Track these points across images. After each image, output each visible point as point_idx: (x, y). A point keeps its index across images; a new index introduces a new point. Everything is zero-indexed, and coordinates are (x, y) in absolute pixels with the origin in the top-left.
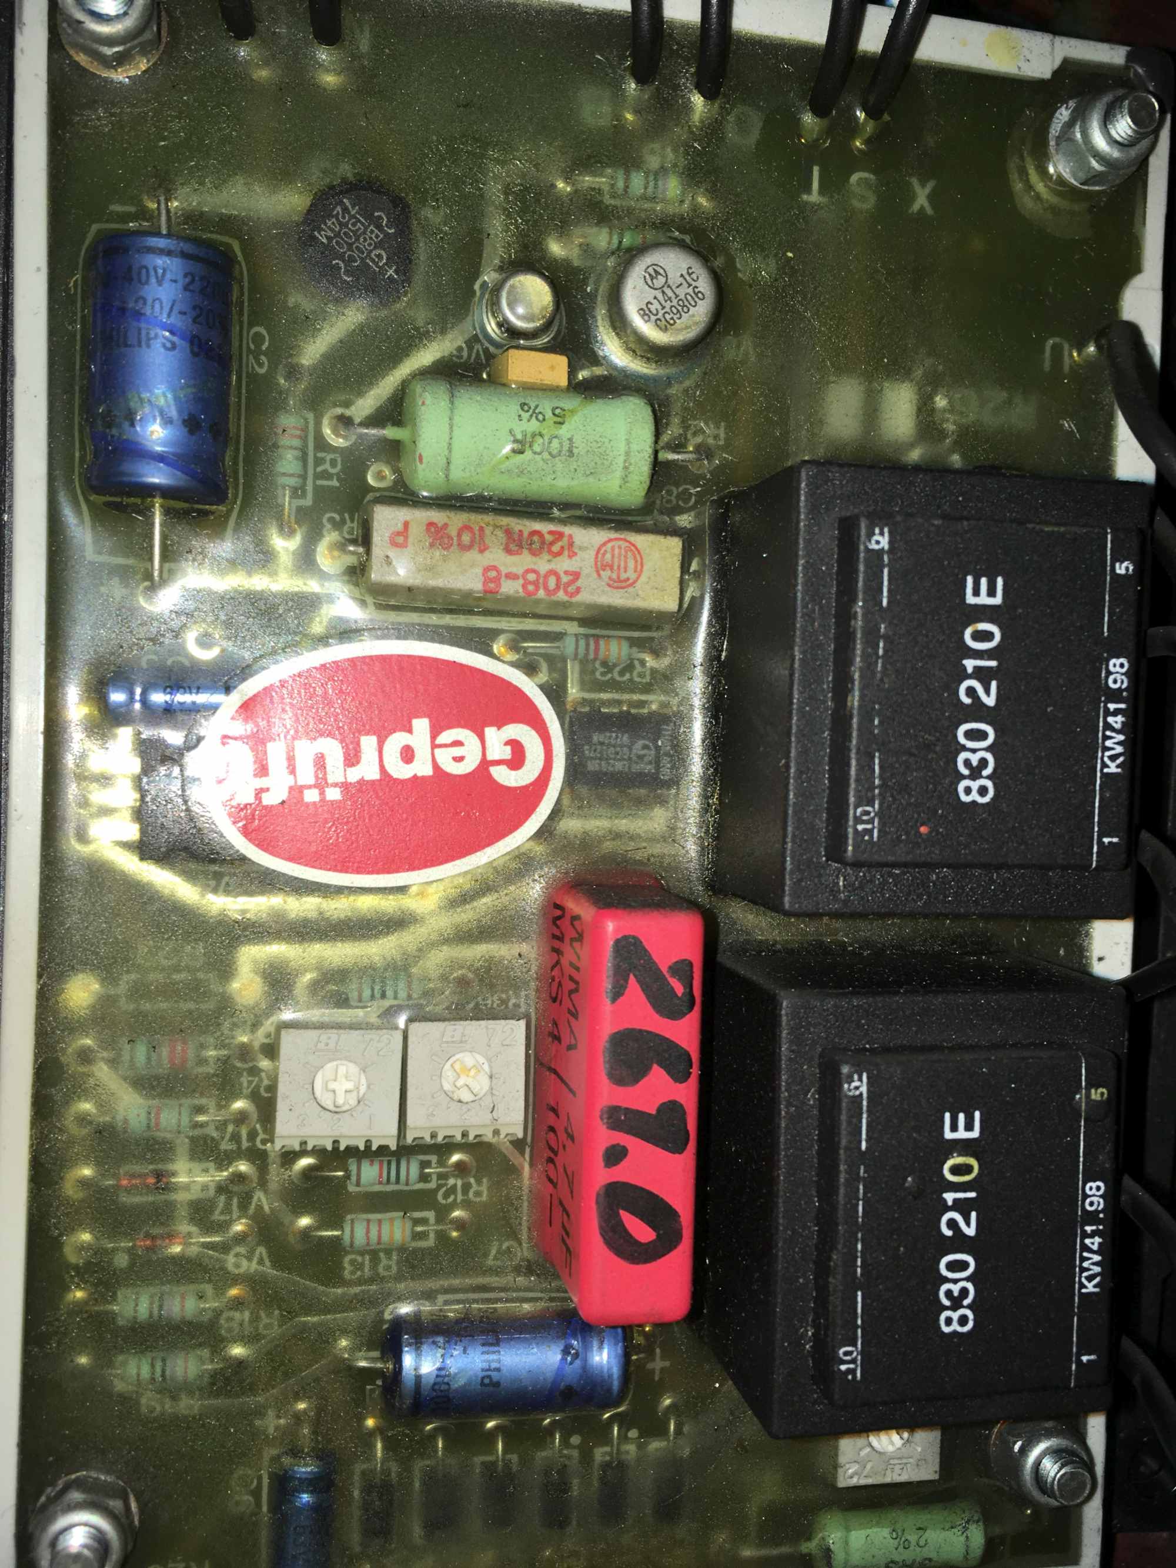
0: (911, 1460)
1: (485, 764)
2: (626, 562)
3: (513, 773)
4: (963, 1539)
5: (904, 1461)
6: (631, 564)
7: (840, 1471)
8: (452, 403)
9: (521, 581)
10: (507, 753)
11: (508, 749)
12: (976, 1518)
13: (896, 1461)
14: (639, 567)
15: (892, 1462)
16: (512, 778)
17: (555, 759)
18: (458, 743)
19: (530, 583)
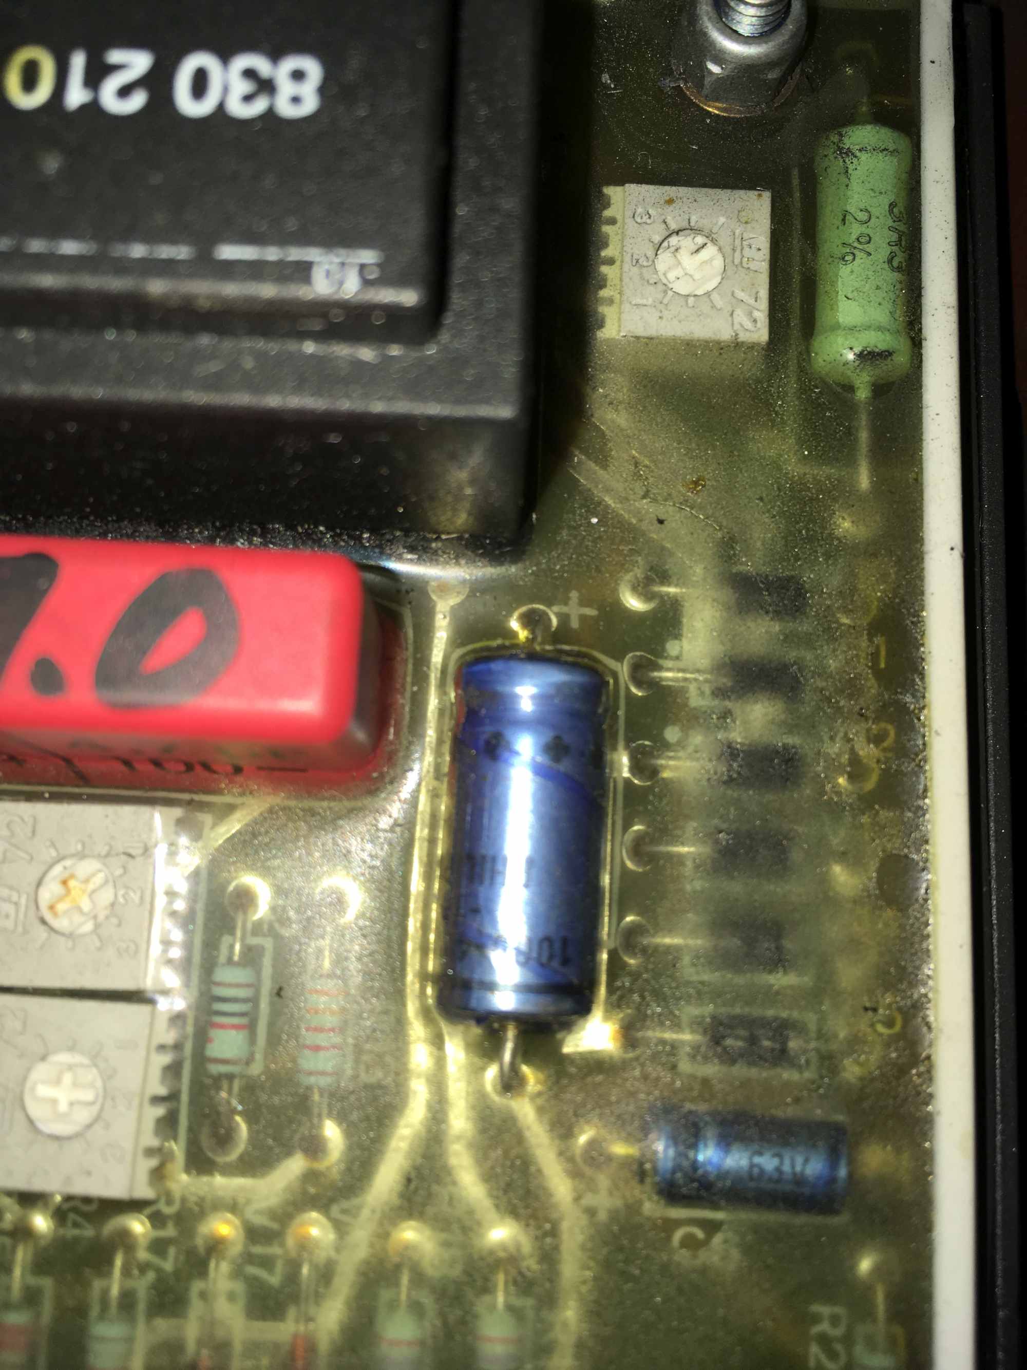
0: (738, 232)
4: (863, 156)
5: (738, 242)
7: (743, 337)
12: (835, 138)
13: (737, 255)
15: (737, 261)
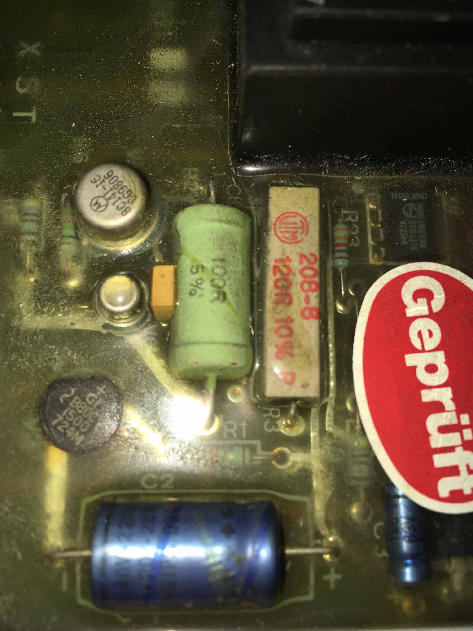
1: (431, 315)
2: (290, 223)
3: (435, 296)
6: (291, 220)
8: (194, 343)
9: (310, 293)
10: (422, 301)
11: (419, 300)
14: (292, 214)
16: (439, 297)
17: (423, 269)
18: (420, 334)
19: (310, 287)
